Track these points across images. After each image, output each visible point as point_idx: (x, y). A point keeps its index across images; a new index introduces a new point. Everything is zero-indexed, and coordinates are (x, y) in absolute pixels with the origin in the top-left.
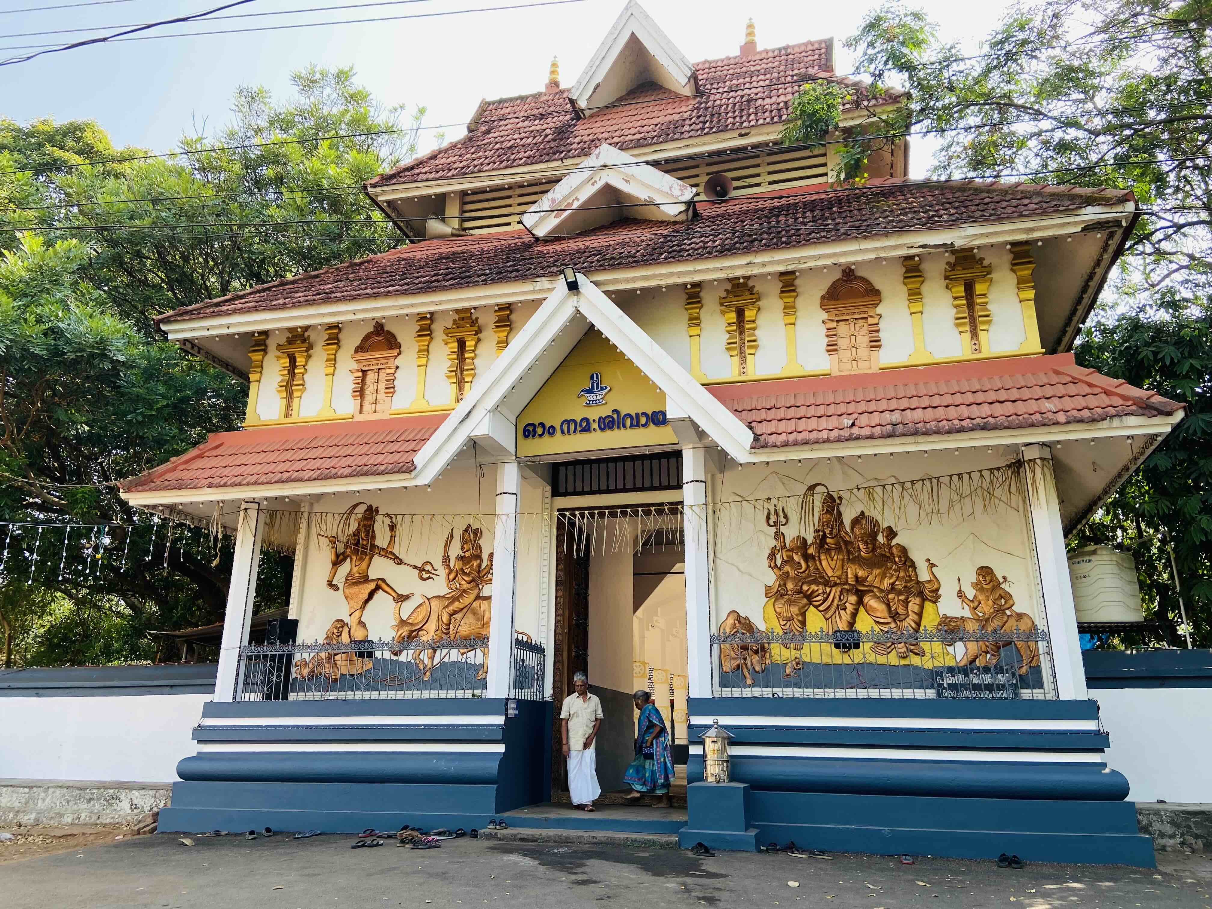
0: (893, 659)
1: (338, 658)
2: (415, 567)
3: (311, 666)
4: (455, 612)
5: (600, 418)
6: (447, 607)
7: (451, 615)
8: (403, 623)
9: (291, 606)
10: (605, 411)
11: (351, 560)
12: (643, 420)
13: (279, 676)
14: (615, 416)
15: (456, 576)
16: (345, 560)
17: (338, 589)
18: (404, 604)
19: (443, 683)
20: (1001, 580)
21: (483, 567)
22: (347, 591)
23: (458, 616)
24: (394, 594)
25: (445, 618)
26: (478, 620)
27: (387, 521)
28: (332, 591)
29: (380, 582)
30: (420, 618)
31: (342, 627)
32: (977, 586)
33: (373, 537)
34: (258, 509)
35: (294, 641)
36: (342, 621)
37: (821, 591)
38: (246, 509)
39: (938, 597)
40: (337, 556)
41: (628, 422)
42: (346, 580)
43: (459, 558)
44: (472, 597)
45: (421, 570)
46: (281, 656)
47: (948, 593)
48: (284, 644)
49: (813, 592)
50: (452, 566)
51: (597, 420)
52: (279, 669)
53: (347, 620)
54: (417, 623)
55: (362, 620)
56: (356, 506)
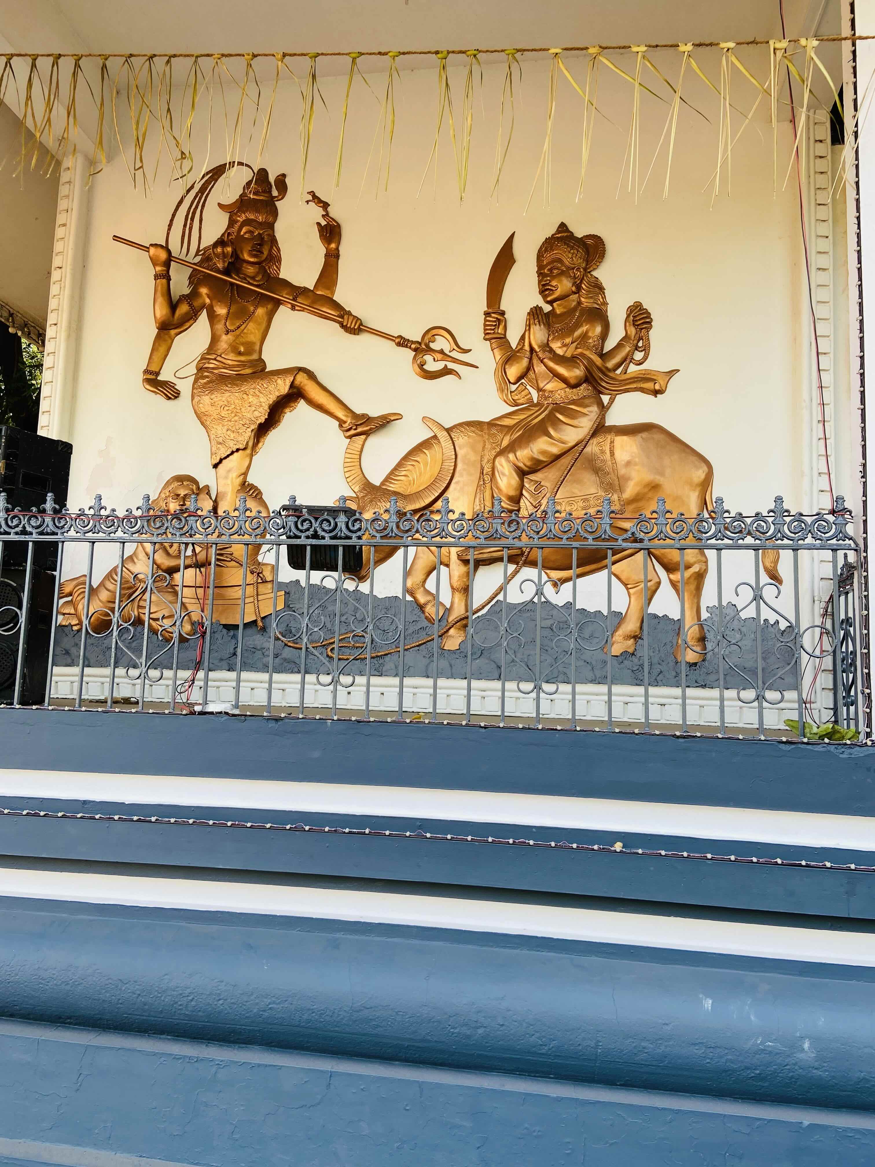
2: (402, 342)
4: (537, 466)
6: (512, 448)
7: (522, 473)
8: (372, 486)
11: (212, 317)
15: (530, 368)
16: (193, 316)
17: (176, 395)
18: (373, 441)
22: (204, 400)
23: (546, 477)
24: (341, 414)
26: (609, 487)
27: (316, 213)
28: (159, 400)
29: (301, 379)
30: (424, 479)
31: (194, 496)
33: (275, 259)
36: (193, 480)
40: (172, 305)
42: (200, 369)
43: (537, 317)
44: (584, 426)
45: (421, 349)
50: (514, 339)
53: (206, 477)
54: (418, 495)
55: (250, 479)
56: (217, 172)
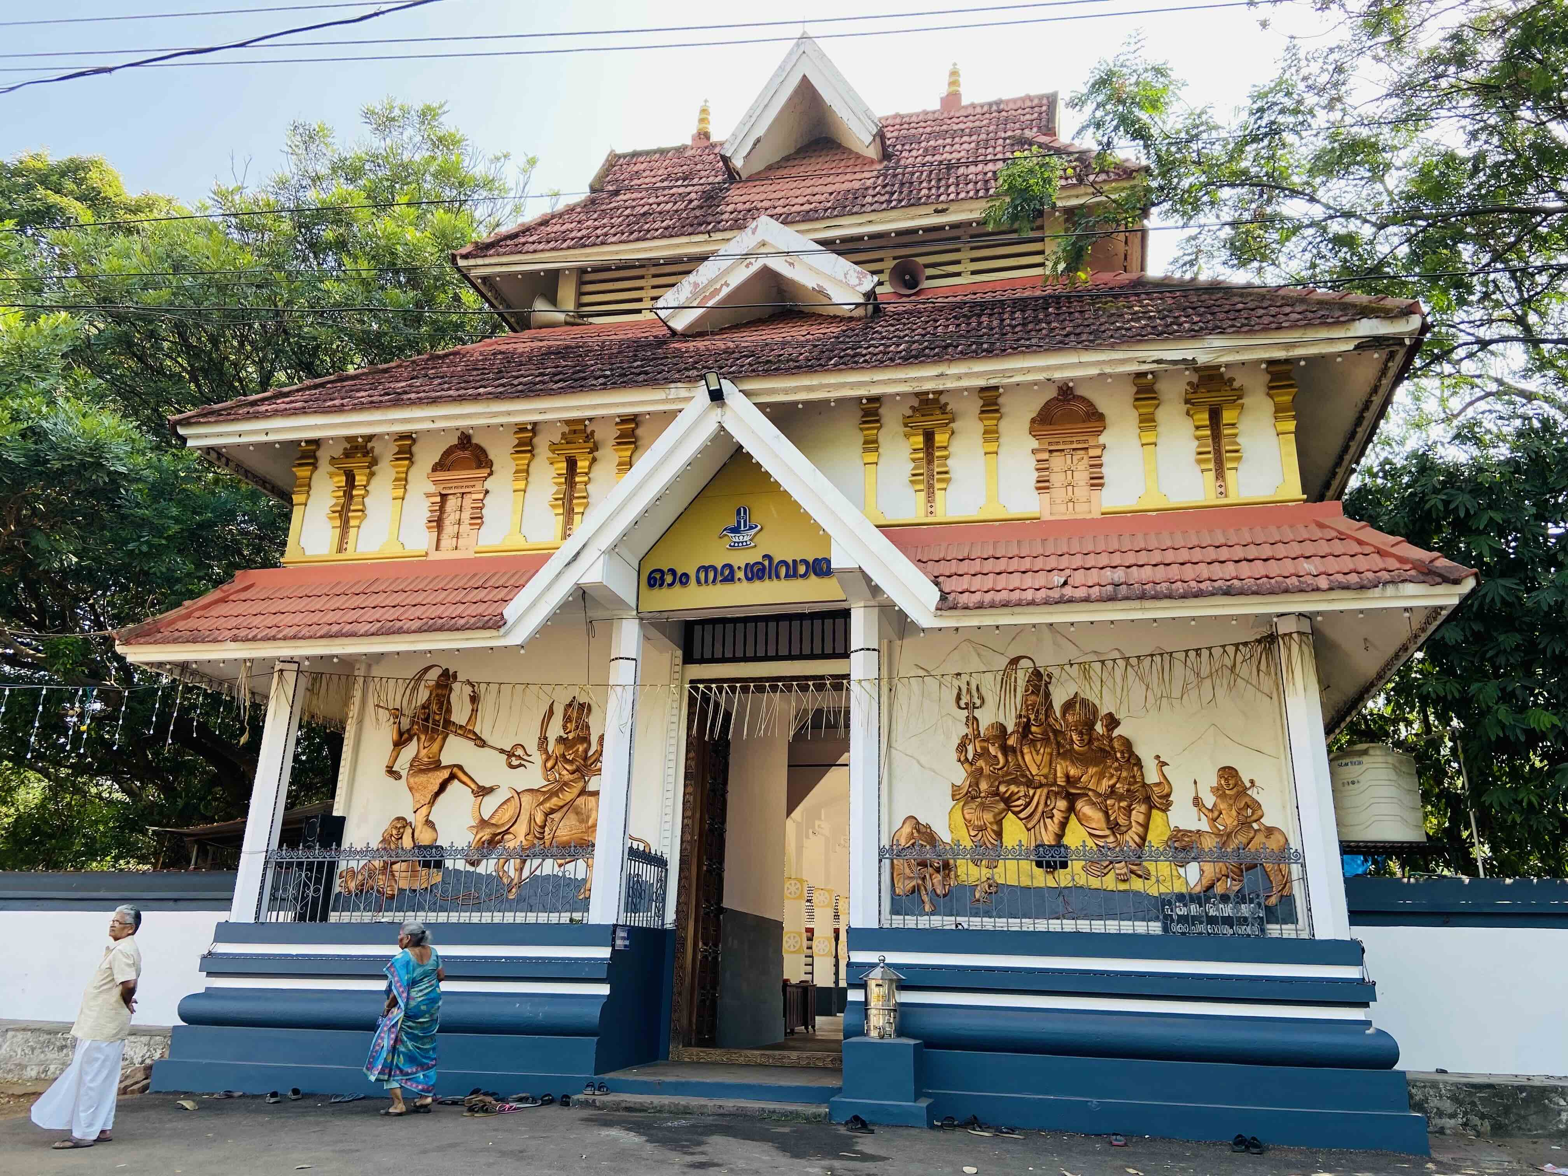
0: (1110, 882)
1: (396, 867)
2: (502, 751)
3: (360, 877)
4: (552, 811)
5: (747, 565)
6: (541, 803)
7: (547, 815)
8: (483, 823)
9: (337, 799)
10: (754, 557)
11: (419, 740)
12: (802, 569)
13: (316, 890)
14: (766, 563)
15: (556, 763)
16: (410, 739)
17: (400, 777)
18: (487, 798)
19: (532, 901)
20: (1248, 785)
21: (590, 753)
22: (412, 780)
23: (556, 816)
24: (473, 786)
25: (539, 819)
26: (581, 821)
27: (468, 690)
28: (392, 780)
29: (455, 770)
30: (506, 817)
31: (404, 827)
32: (1218, 791)
33: (449, 711)
34: (298, 671)
35: (339, 845)
36: (404, 819)
37: (1022, 794)
38: (281, 671)
39: (1169, 804)
40: (401, 734)
41: (783, 571)
42: (411, 765)
43: (561, 740)
44: (576, 791)
45: (510, 754)
46: (321, 864)
47: (1181, 798)
48: (325, 848)
49: (1012, 794)
50: (550, 751)
51: (743, 566)
52: (318, 881)
53: (410, 817)
54: (503, 825)
55: (430, 818)
56: (427, 669)
